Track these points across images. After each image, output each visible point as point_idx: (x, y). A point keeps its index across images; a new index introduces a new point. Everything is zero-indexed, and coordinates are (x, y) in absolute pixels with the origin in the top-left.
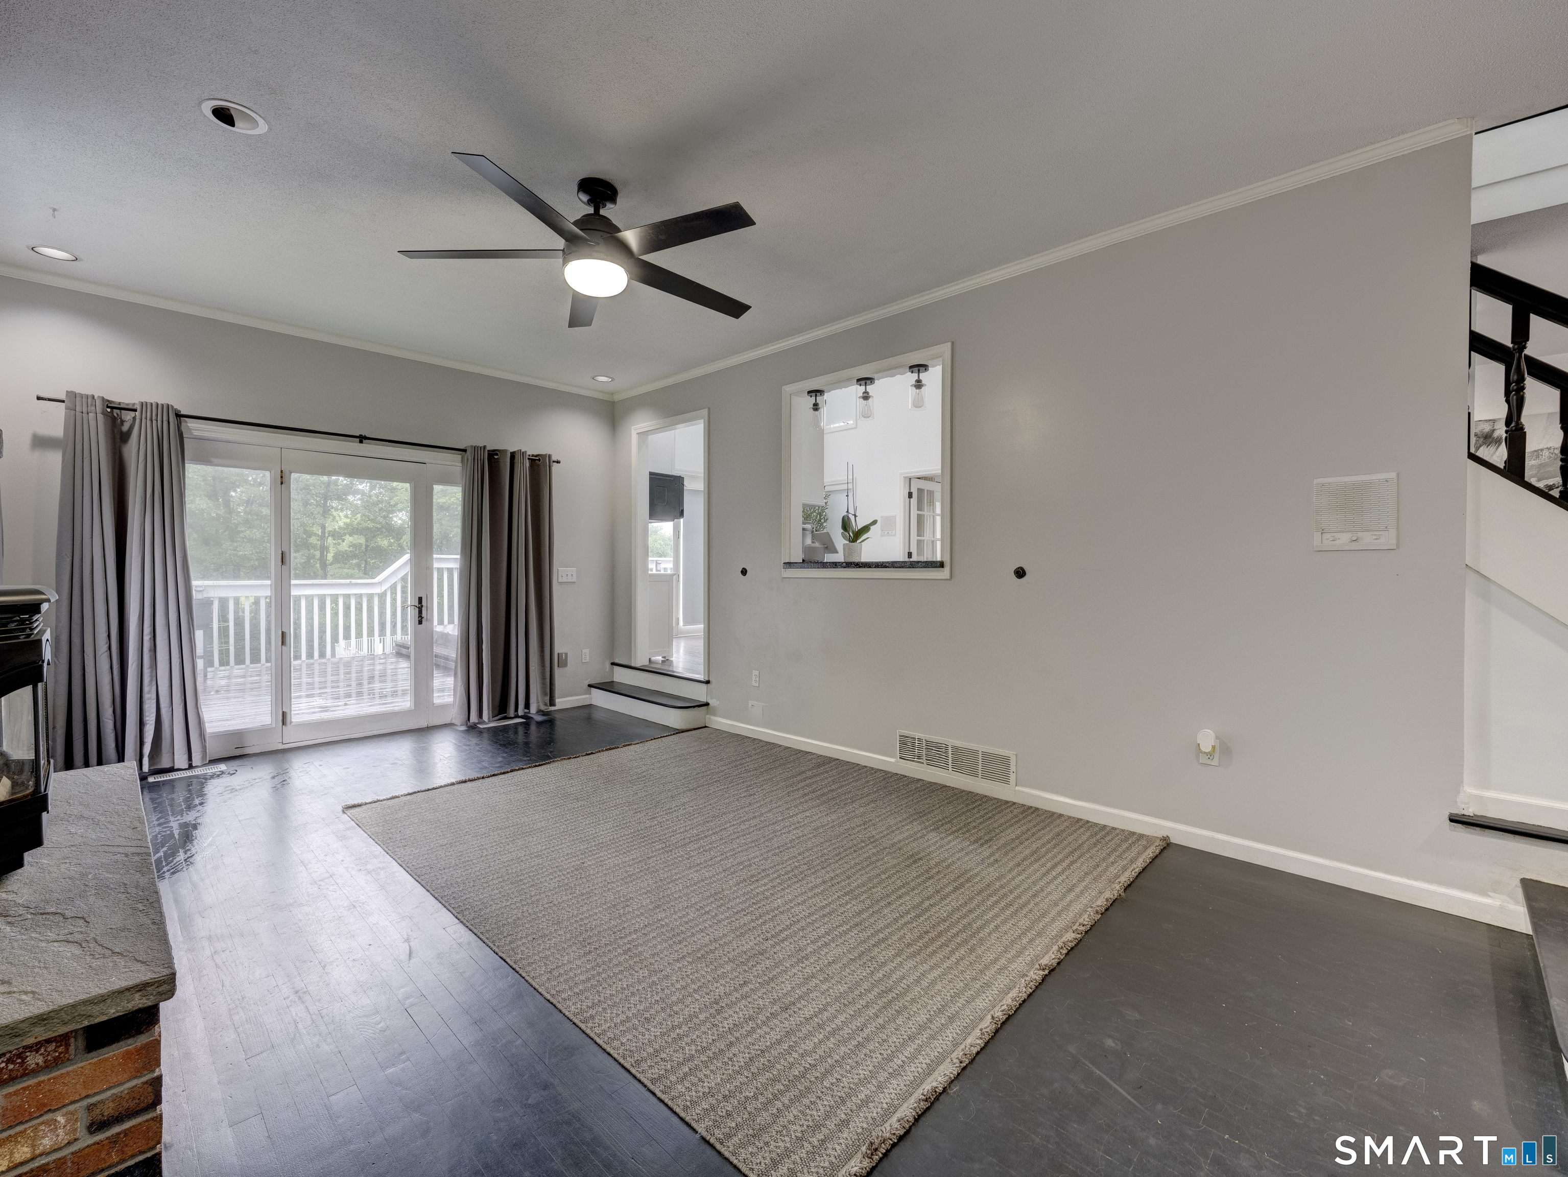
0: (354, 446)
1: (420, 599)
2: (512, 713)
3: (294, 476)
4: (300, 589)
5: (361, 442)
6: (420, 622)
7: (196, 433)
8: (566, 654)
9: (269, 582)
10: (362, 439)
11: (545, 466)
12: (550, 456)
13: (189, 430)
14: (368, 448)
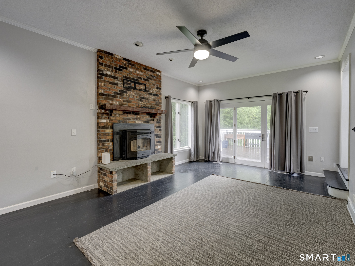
0: (247, 100)
1: (263, 135)
2: (285, 171)
3: (238, 108)
4: (239, 131)
5: (249, 98)
6: (263, 141)
7: (222, 103)
8: (312, 157)
9: (233, 130)
10: (248, 98)
11: (300, 94)
12: (301, 91)
13: (221, 103)
14: (250, 100)
